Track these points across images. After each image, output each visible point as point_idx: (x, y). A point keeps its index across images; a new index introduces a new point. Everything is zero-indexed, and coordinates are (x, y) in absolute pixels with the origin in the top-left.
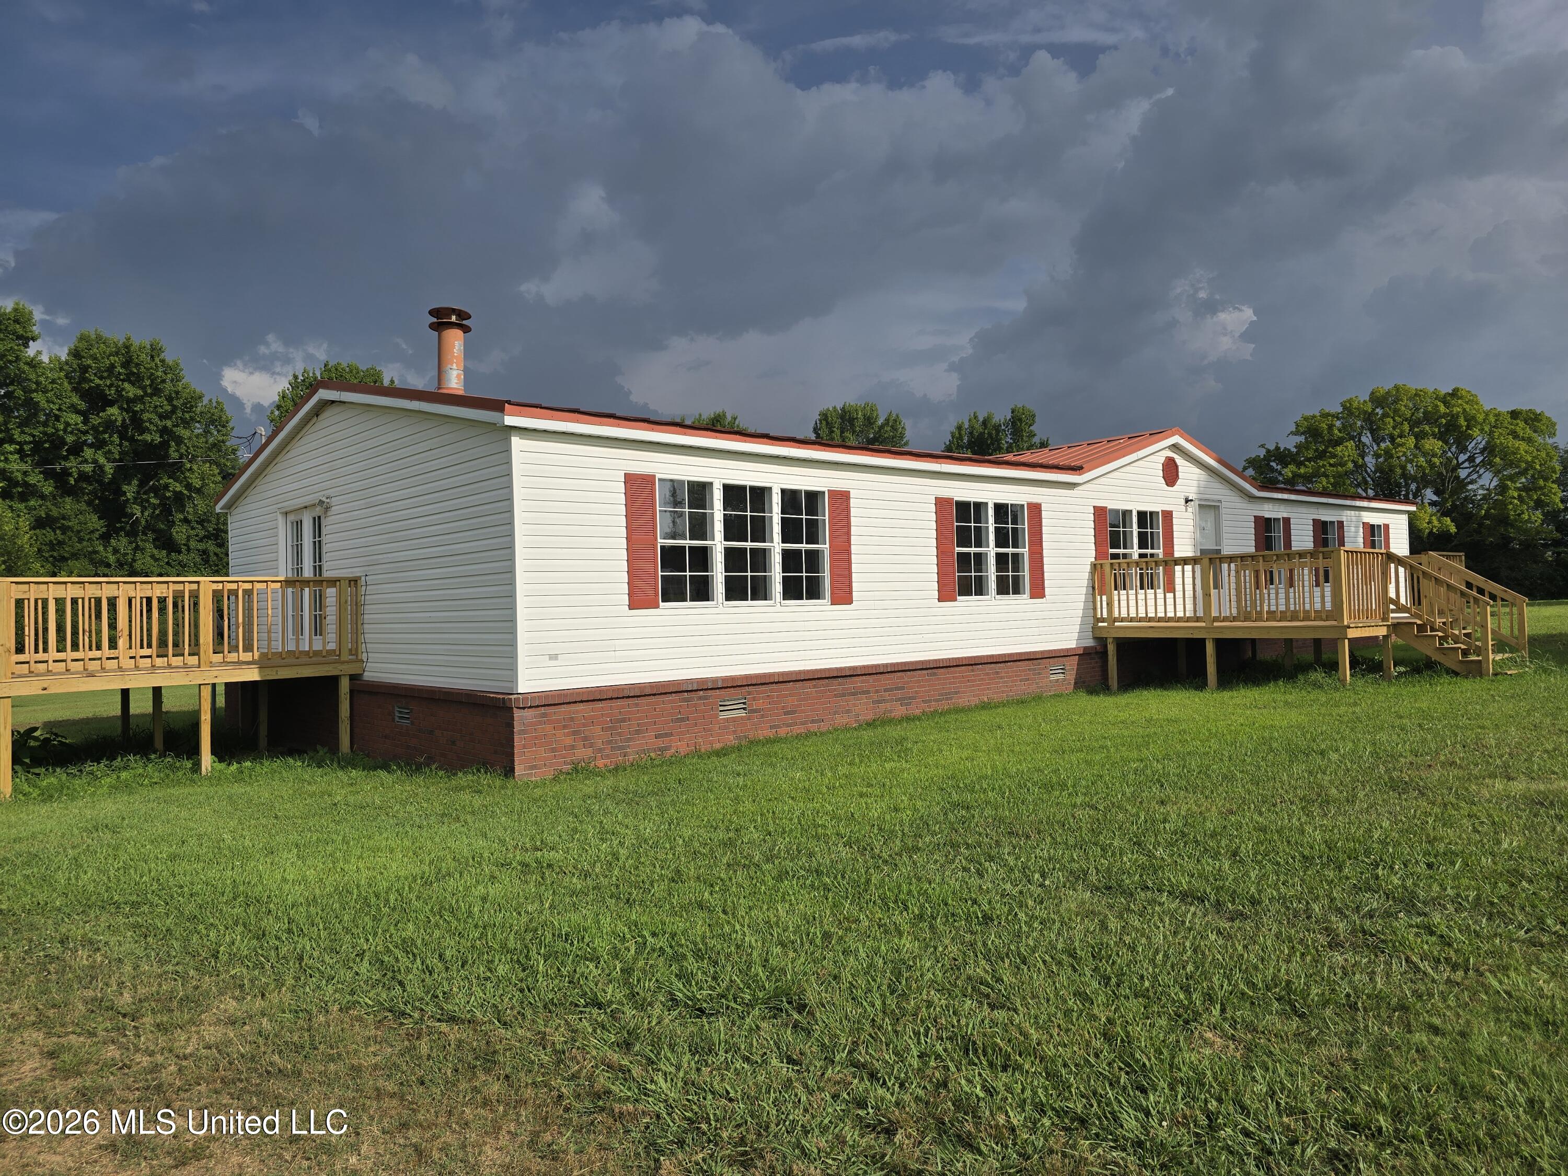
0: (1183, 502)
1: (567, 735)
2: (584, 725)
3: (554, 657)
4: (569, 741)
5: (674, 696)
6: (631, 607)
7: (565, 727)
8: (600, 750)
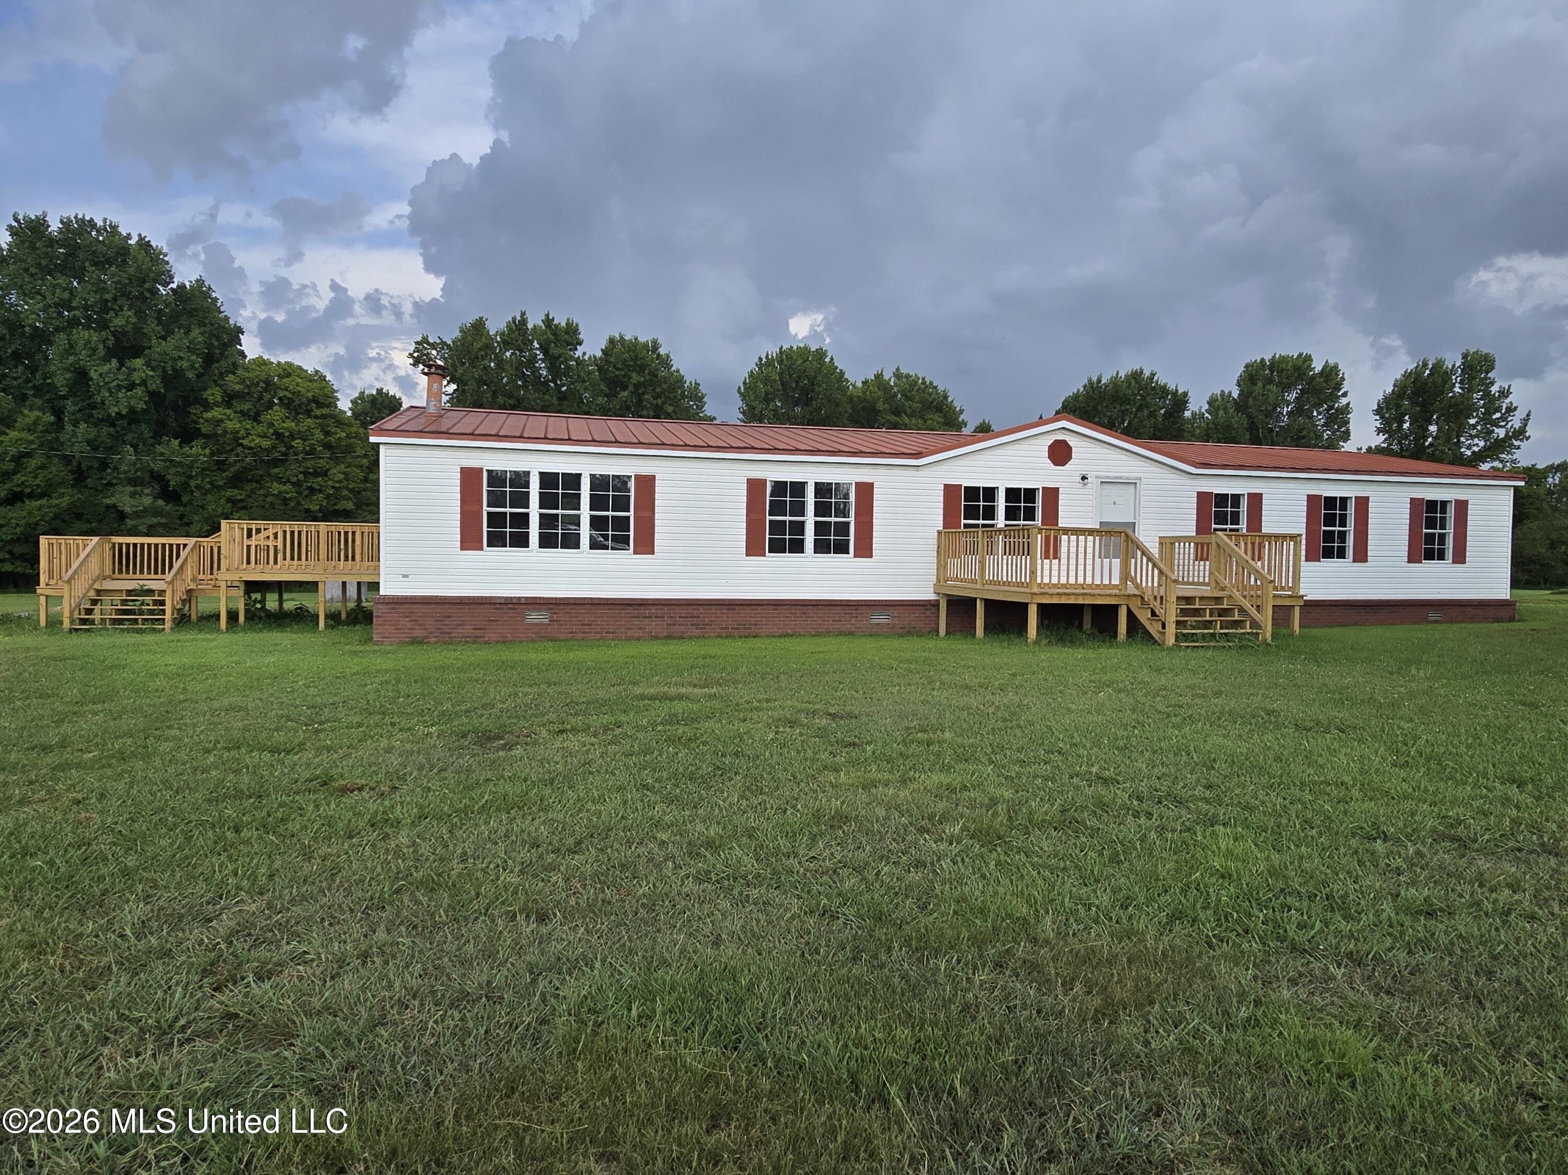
0: (1079, 479)
1: (409, 621)
2: (420, 617)
3: (404, 576)
4: (409, 625)
5: (488, 606)
6: (462, 549)
7: (407, 617)
8: (432, 633)
